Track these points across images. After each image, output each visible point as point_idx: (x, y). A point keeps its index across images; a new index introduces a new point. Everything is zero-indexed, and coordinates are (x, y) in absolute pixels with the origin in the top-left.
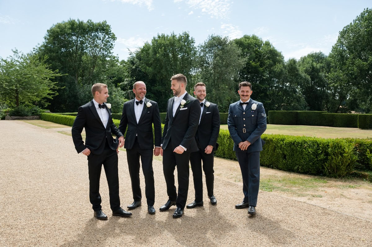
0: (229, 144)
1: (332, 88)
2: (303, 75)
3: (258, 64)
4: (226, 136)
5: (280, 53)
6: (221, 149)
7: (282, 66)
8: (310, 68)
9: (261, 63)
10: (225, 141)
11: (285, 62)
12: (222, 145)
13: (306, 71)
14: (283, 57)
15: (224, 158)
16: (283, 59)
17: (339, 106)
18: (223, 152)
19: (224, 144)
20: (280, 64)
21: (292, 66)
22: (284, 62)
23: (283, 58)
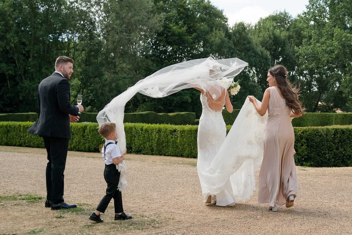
0: (159, 139)
1: (305, 72)
2: (260, 49)
3: (185, 29)
4: (154, 130)
5: (221, 12)
6: (149, 145)
7: (223, 35)
8: (270, 38)
9: (189, 28)
10: (153, 135)
11: (230, 28)
12: (149, 141)
13: (264, 44)
14: (227, 19)
15: (152, 154)
16: (226, 22)
17: (318, 103)
18: (151, 148)
19: (152, 140)
20: (219, 30)
21: (240, 34)
22: (227, 28)
23: (225, 20)
